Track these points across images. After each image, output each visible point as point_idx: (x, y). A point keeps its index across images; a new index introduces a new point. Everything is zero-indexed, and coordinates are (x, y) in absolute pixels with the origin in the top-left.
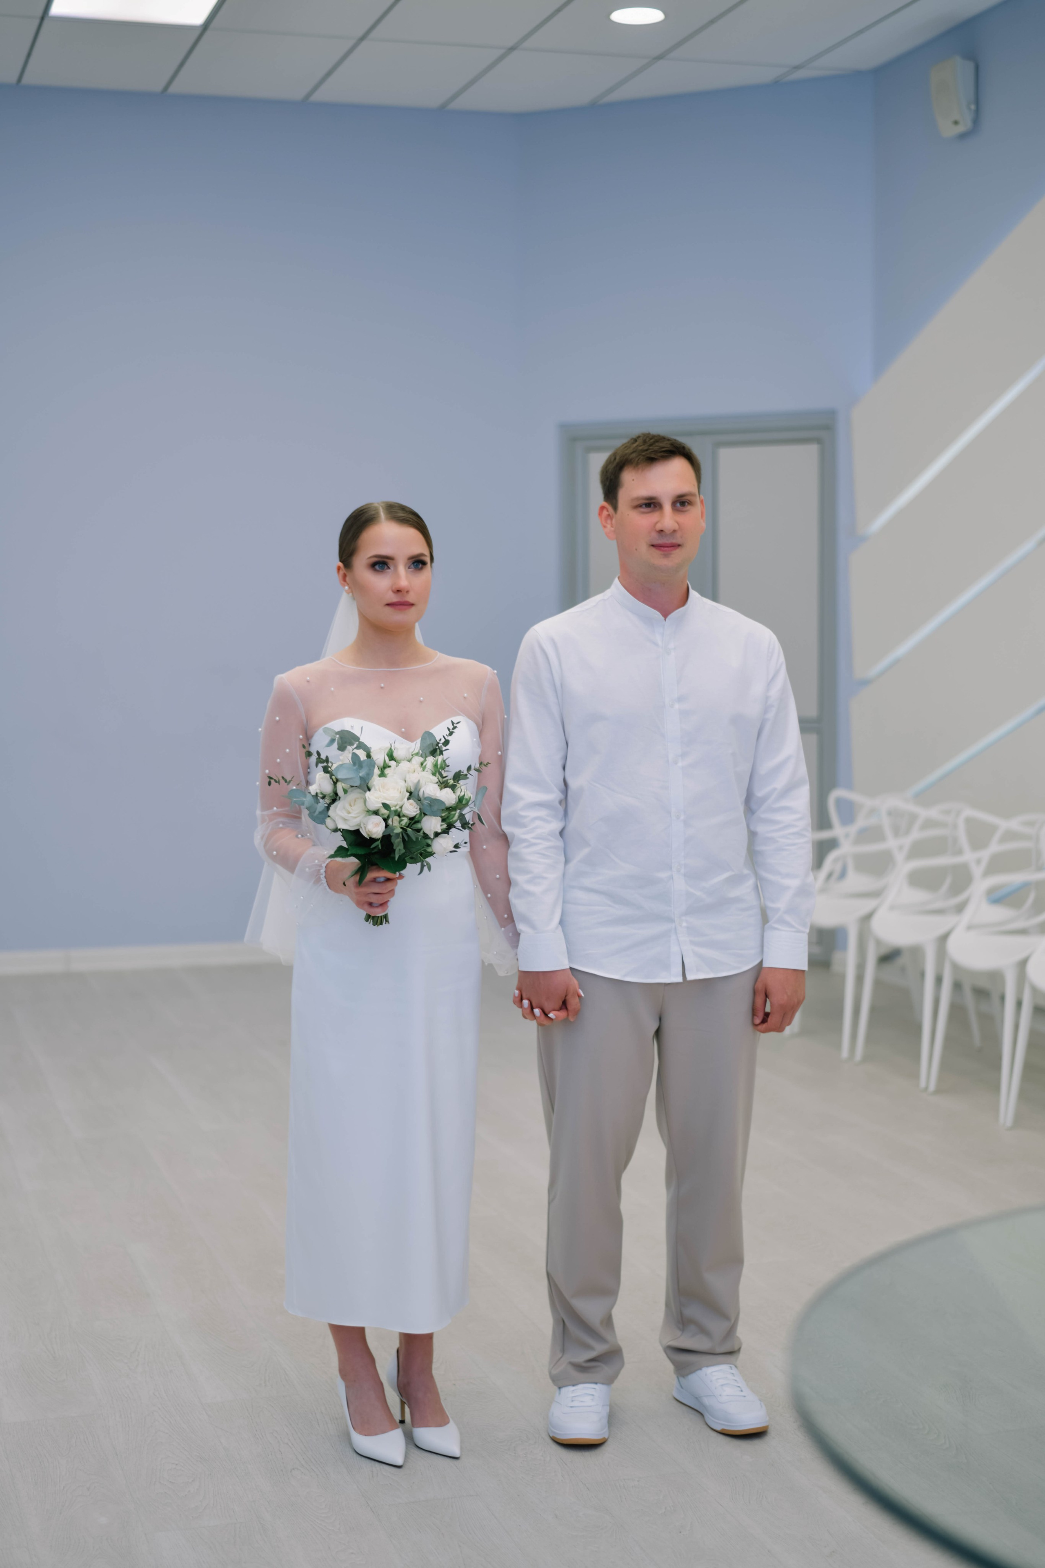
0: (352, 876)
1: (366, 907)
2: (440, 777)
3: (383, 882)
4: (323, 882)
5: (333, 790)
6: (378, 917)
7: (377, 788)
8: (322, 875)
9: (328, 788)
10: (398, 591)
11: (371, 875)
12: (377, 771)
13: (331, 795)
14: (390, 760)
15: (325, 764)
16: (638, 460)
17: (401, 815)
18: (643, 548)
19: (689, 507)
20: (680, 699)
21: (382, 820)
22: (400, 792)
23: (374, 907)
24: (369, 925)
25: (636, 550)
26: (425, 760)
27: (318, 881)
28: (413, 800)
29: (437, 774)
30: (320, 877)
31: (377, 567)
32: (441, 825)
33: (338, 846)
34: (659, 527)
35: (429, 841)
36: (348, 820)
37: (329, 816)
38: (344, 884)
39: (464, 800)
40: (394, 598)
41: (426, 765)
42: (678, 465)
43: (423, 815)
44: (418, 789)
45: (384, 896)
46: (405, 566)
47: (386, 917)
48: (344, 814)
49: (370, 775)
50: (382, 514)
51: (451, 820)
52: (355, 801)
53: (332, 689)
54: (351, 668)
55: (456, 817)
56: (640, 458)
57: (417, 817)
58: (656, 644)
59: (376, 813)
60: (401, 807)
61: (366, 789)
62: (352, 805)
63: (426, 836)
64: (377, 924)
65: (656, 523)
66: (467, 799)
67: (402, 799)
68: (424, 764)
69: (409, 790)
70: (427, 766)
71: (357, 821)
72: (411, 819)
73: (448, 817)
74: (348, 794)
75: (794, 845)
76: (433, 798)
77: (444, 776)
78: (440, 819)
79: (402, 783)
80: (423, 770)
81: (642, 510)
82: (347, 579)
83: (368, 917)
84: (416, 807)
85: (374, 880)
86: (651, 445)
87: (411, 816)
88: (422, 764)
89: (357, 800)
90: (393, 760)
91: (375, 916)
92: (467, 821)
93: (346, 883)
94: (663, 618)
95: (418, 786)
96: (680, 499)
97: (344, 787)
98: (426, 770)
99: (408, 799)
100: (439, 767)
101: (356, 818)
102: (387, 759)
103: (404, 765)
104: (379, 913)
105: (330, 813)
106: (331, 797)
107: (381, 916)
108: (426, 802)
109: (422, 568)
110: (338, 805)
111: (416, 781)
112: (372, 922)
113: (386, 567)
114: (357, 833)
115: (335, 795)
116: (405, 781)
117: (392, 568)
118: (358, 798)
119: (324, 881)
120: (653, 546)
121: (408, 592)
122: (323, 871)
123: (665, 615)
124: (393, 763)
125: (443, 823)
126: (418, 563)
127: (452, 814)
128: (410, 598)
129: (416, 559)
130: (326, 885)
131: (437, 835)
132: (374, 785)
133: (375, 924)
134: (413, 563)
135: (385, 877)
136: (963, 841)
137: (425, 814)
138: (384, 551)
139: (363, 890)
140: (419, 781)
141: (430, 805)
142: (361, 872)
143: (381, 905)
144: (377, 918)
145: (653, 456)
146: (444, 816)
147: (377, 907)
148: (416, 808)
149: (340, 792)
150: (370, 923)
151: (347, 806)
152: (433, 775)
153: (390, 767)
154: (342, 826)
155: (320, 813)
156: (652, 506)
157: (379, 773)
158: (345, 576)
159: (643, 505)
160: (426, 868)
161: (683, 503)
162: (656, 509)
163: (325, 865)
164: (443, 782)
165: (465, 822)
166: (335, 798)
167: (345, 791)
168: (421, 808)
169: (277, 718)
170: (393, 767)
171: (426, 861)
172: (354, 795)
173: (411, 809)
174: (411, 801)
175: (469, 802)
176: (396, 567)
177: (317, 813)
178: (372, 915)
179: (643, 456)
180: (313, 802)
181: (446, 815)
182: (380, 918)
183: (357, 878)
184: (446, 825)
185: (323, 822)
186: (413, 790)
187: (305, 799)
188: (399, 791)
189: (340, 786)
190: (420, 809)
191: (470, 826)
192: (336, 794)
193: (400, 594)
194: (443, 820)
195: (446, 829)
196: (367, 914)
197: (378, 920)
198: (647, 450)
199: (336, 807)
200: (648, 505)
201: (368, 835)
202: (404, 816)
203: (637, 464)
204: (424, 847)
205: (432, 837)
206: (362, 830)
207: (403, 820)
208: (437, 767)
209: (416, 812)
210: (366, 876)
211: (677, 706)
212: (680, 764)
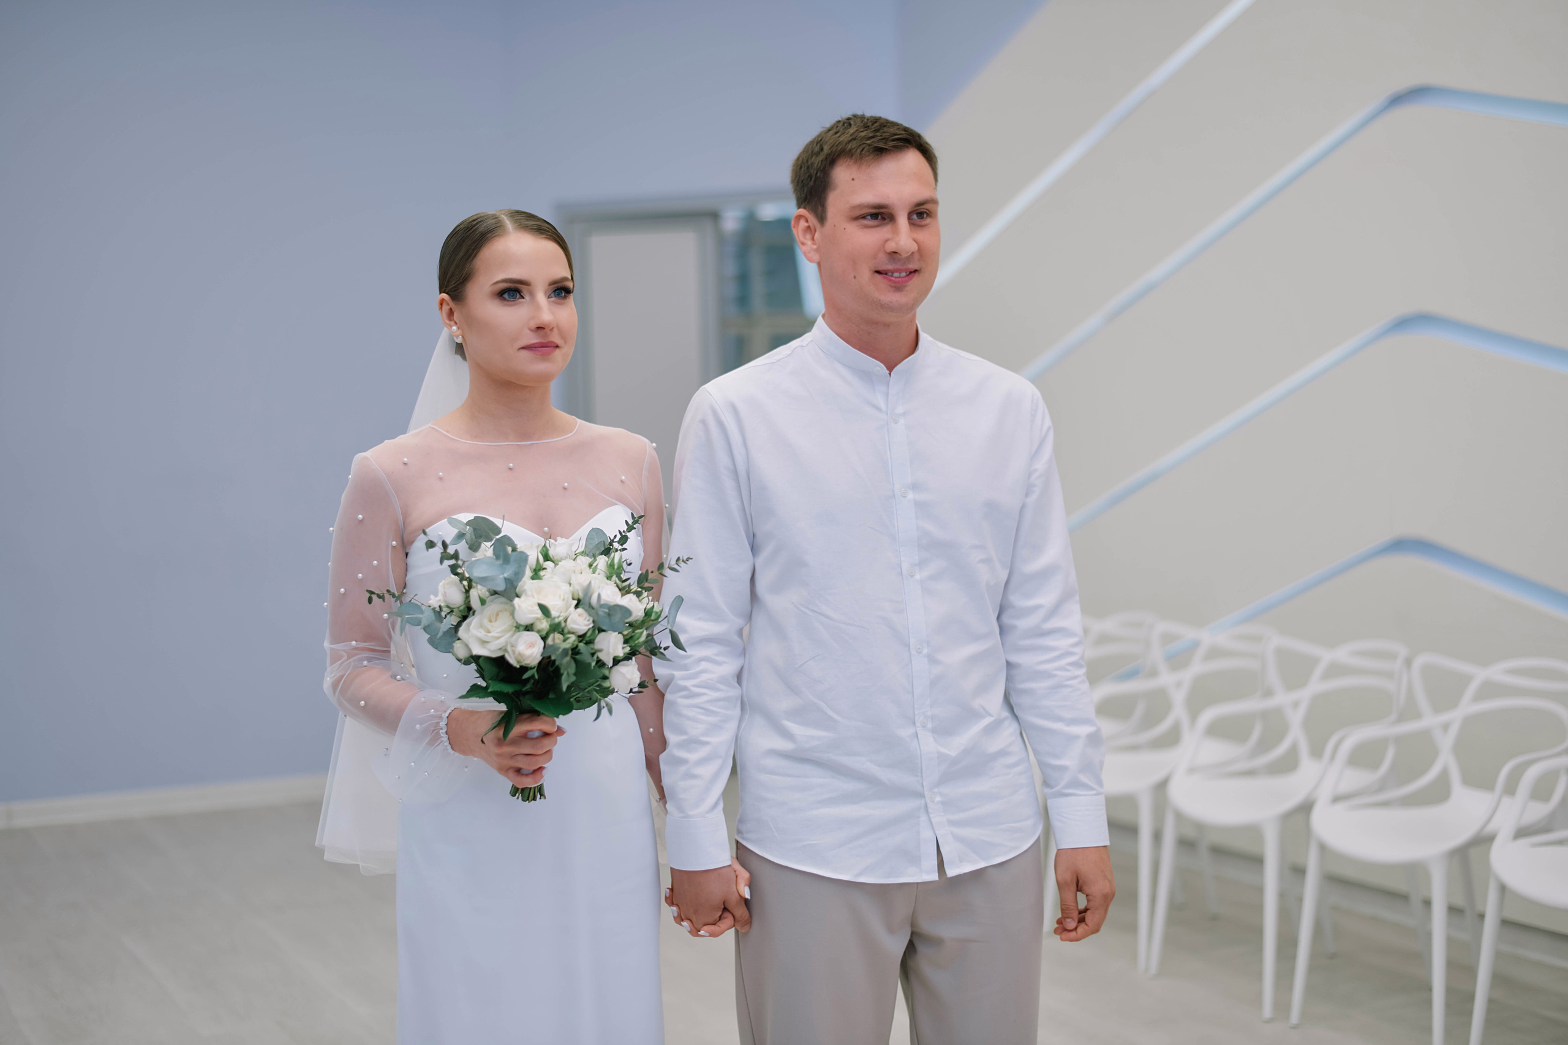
0: (495, 728)
1: (511, 774)
2: (618, 581)
3: (537, 738)
4: (443, 739)
5: (465, 601)
6: (531, 788)
7: (529, 593)
8: (442, 729)
9: (456, 598)
10: (540, 328)
11: (518, 729)
12: (528, 573)
13: (462, 608)
14: (544, 561)
15: (453, 562)
16: (862, 150)
17: (566, 631)
18: (865, 274)
19: (928, 221)
20: (915, 487)
21: (540, 638)
22: (563, 600)
23: (523, 775)
24: (518, 801)
25: (855, 277)
26: (595, 560)
27: (435, 739)
28: (583, 608)
29: (614, 578)
30: (438, 733)
31: (506, 296)
32: (623, 648)
33: (472, 684)
34: (891, 246)
35: (606, 672)
36: (488, 642)
37: (459, 639)
38: (482, 741)
39: (653, 614)
40: (533, 339)
41: (597, 565)
42: (912, 159)
43: (597, 632)
44: (589, 594)
45: (537, 758)
46: (545, 293)
47: (540, 789)
48: (481, 634)
49: (519, 575)
50: (509, 224)
51: (637, 642)
52: (497, 615)
53: (441, 474)
54: (466, 444)
55: (643, 638)
56: (863, 149)
57: (588, 634)
58: (879, 409)
59: (529, 628)
60: (566, 621)
61: (514, 595)
62: (493, 620)
63: (600, 664)
64: (528, 799)
65: (887, 240)
66: (657, 613)
67: (567, 609)
68: (594, 565)
69: (576, 597)
70: (599, 567)
71: (501, 642)
72: (582, 637)
73: (631, 637)
74: (486, 606)
75: (1075, 678)
76: (612, 604)
77: (624, 579)
78: (621, 638)
79: (566, 587)
80: (594, 573)
81: (865, 222)
82: (456, 316)
83: (515, 791)
84: (587, 619)
85: (525, 737)
86: (877, 131)
87: (581, 633)
88: (590, 565)
89: (500, 613)
90: (548, 560)
91: (527, 788)
92: (658, 645)
93: (484, 740)
94: (888, 372)
95: (588, 590)
96: (917, 208)
97: (481, 596)
98: (597, 572)
99: (577, 606)
100: (616, 567)
101: (498, 638)
102: (541, 559)
103: (566, 565)
104: (529, 783)
105: (461, 633)
106: (460, 611)
107: (535, 788)
108: (602, 612)
109: (565, 297)
110: (473, 622)
111: (586, 584)
112: (520, 798)
113: (518, 296)
114: (500, 662)
115: (466, 609)
116: (570, 584)
117: (527, 298)
118: (501, 611)
119: (445, 738)
120: (878, 272)
121: (552, 330)
122: (443, 724)
123: (890, 368)
124: (549, 564)
125: (625, 645)
126: (560, 290)
127: (637, 633)
128: (555, 338)
129: (560, 285)
130: (447, 743)
131: (616, 661)
132: (524, 591)
133: (526, 798)
134: (555, 291)
135: (540, 730)
136: (1273, 677)
137: (601, 630)
138: (515, 273)
139: (507, 749)
140: (590, 583)
141: (609, 615)
142: (506, 722)
143: (535, 771)
144: (529, 790)
145: (881, 145)
146: (627, 635)
147: (527, 775)
148: (588, 621)
149: (475, 603)
150: (518, 798)
151: (486, 622)
152: (607, 579)
153: (545, 569)
154: (477, 651)
155: (446, 633)
156: (880, 217)
157: (531, 574)
158: (451, 313)
159: (868, 215)
160: (605, 711)
161: (921, 215)
162: (886, 221)
163: (447, 714)
164: (624, 588)
165: (654, 646)
166: (467, 612)
167: (483, 602)
168: (596, 619)
169: (360, 516)
170: (549, 569)
171: (605, 702)
172: (495, 606)
173: (580, 622)
174: (580, 610)
175: (659, 616)
176: (532, 294)
177: (440, 634)
178: (520, 787)
179: (870, 145)
180: (434, 618)
181: (630, 632)
182: (532, 791)
183: (500, 733)
184: (629, 648)
185: (448, 649)
186: (581, 596)
187: (422, 616)
188: (562, 598)
189: (474, 593)
190: (594, 622)
191: (662, 650)
192: (469, 608)
193: (541, 332)
194: (626, 642)
195: (629, 654)
196: (513, 785)
197: (530, 794)
198: (872, 137)
199: (469, 625)
200: (874, 216)
201: (518, 662)
202: (570, 633)
203: (861, 157)
204: (597, 681)
205: (610, 664)
206: (510, 657)
207: (568, 638)
208: (614, 568)
209: (589, 625)
210: (512, 729)
211: (911, 495)
212: (918, 577)
